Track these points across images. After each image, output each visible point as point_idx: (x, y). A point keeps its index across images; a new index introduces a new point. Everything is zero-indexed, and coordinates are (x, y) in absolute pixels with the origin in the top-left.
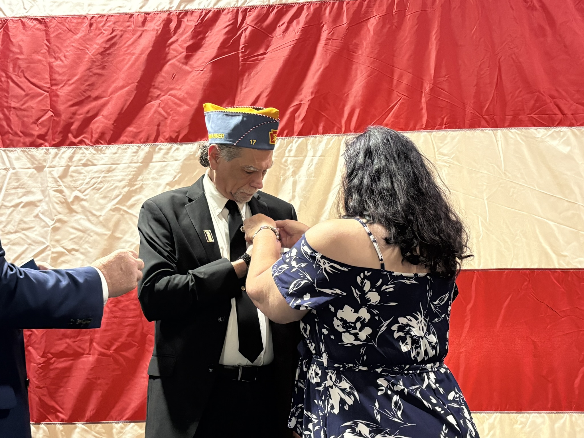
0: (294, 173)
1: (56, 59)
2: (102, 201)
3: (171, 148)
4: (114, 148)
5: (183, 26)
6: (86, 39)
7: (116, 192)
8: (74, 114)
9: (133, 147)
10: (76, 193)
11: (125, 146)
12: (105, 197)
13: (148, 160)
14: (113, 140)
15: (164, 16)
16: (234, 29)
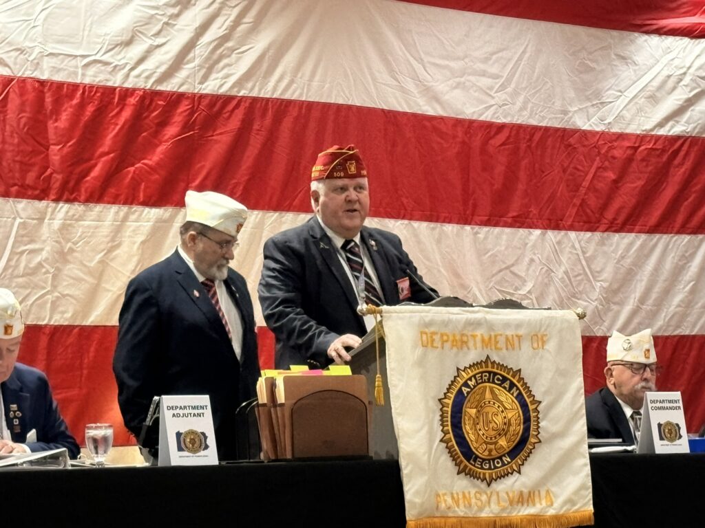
2: (90, 254)
3: (143, 211)
4: (100, 207)
5: (154, 104)
6: (82, 106)
9: (114, 208)
10: (69, 245)
11: (109, 206)
12: (93, 250)
13: (125, 220)
14: (99, 199)
15: (141, 93)
16: (192, 112)
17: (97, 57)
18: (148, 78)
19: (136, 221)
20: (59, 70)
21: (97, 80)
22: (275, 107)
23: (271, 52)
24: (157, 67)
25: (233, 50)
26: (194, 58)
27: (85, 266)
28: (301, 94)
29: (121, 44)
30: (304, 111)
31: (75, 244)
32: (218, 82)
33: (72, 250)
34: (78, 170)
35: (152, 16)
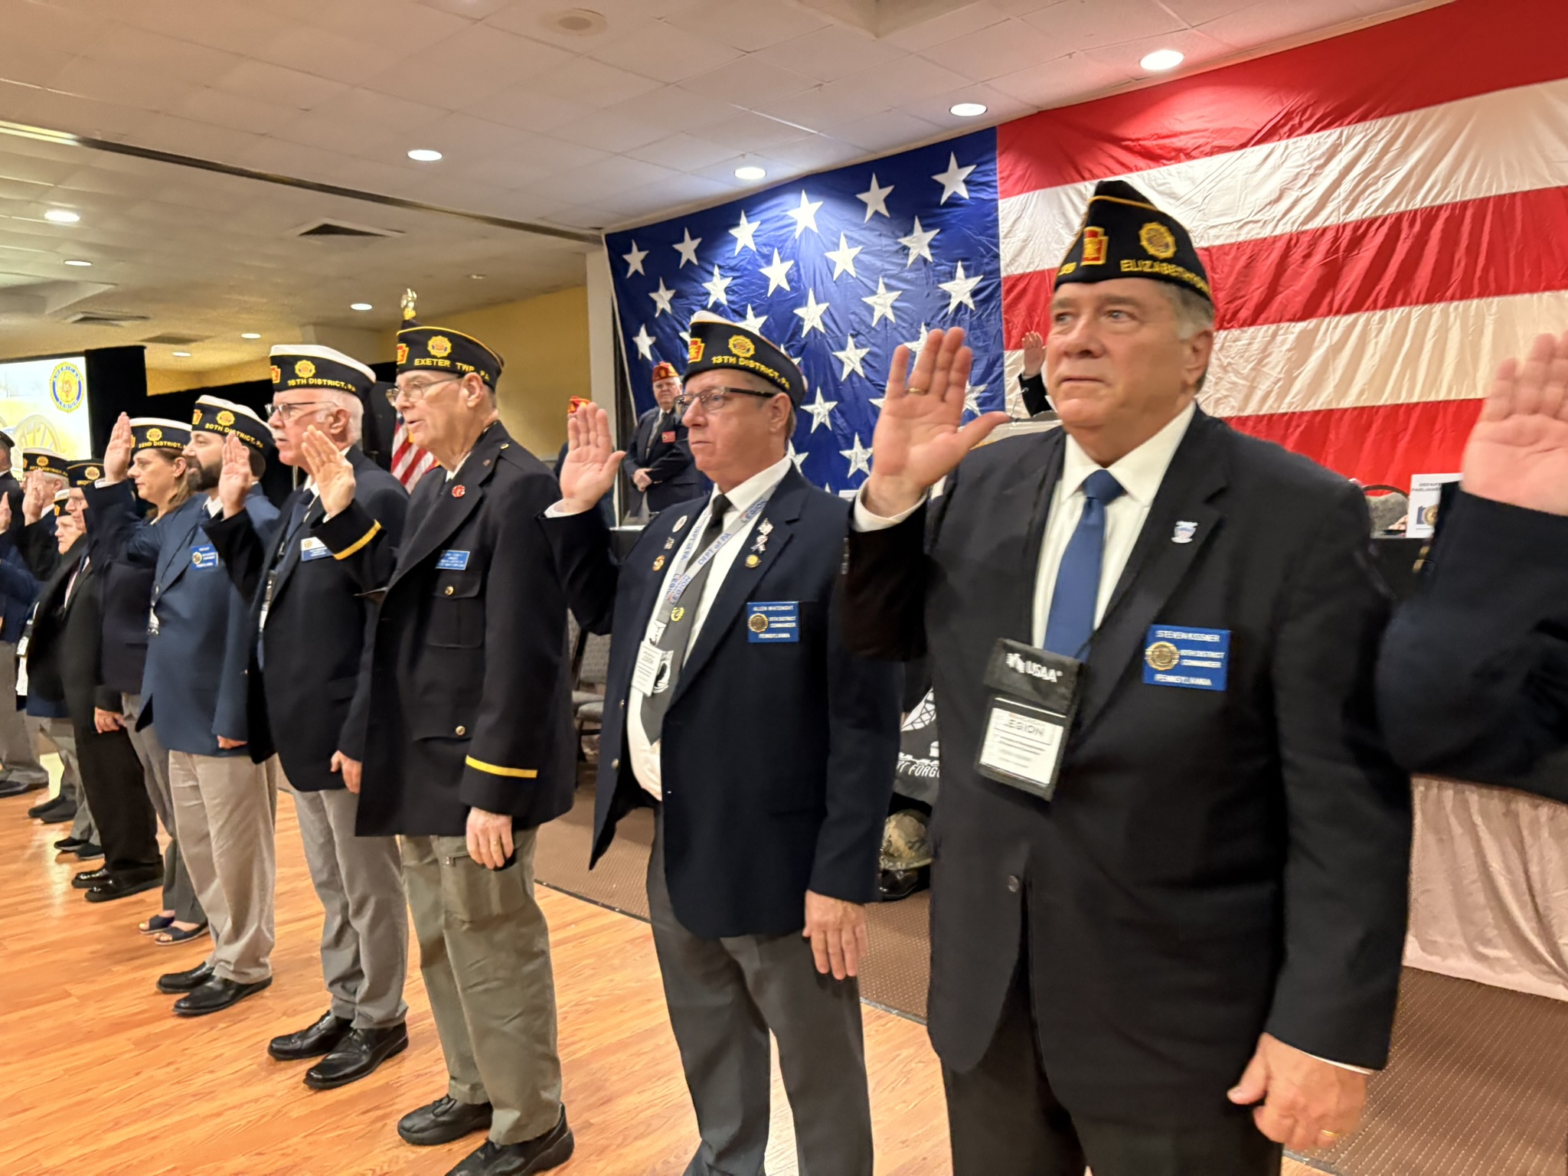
0: (1376, 336)
1: (1216, 273)
2: (1245, 364)
4: (1252, 329)
5: (1300, 242)
6: (1236, 259)
7: (1253, 358)
8: (1227, 309)
9: (1265, 327)
10: (1229, 360)
11: (1259, 327)
12: (1246, 361)
13: (1274, 335)
14: (1252, 323)
15: (1287, 237)
16: (1336, 239)
17: (1250, 219)
18: (1294, 223)
19: (1284, 334)
20: (1218, 237)
21: (1249, 236)
22: (1424, 215)
23: (1419, 168)
24: (1302, 212)
25: (1378, 178)
26: (1339, 195)
27: (1240, 373)
28: (1455, 196)
29: (1270, 203)
30: (1457, 211)
31: (1233, 358)
32: (1363, 209)
33: (1229, 364)
34: (1233, 306)
35: (1298, 174)
